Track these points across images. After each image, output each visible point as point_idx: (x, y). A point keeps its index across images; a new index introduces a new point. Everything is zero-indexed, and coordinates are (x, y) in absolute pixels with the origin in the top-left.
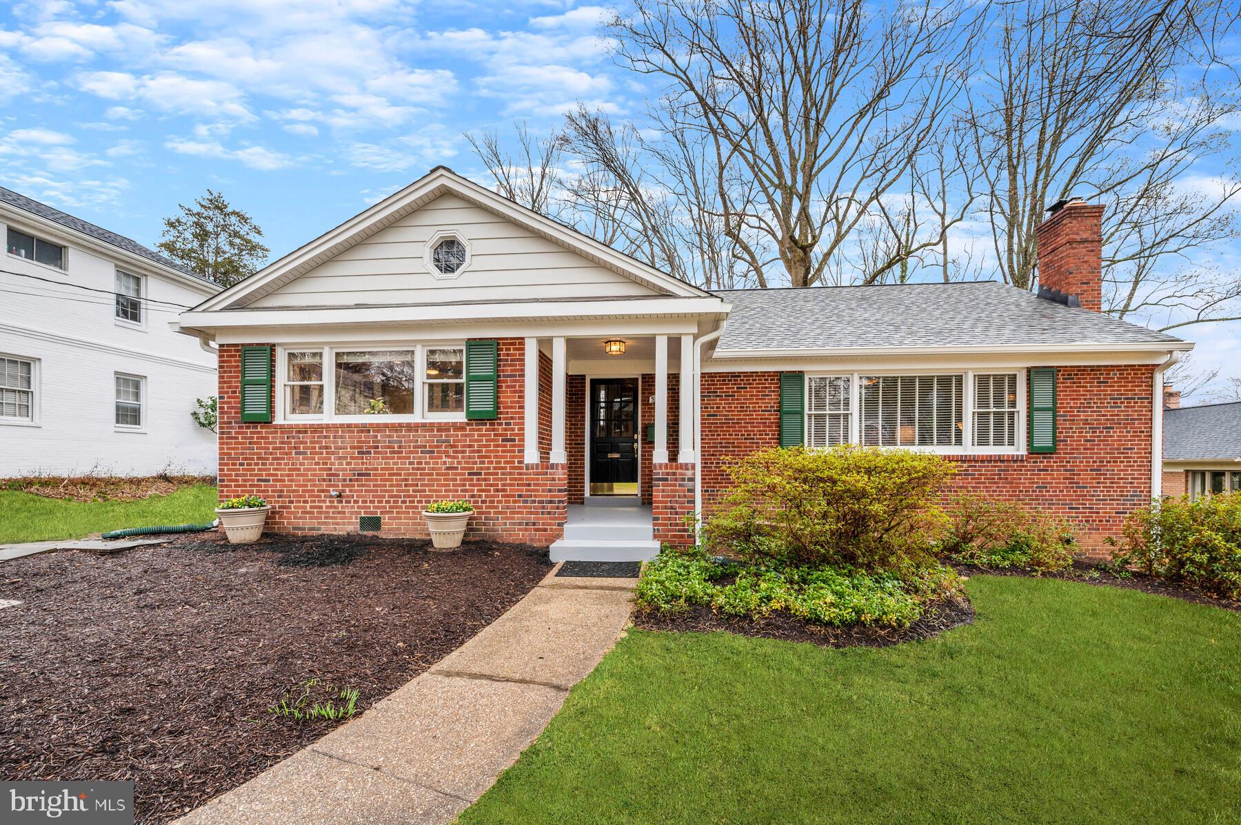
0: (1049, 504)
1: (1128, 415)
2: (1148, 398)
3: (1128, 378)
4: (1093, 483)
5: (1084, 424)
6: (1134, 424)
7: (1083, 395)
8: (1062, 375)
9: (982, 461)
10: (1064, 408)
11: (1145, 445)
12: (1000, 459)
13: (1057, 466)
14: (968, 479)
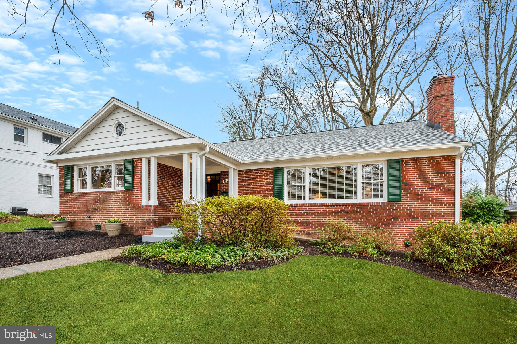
0: (398, 226)
1: (441, 182)
2: (453, 173)
3: (441, 163)
4: (422, 216)
5: (416, 187)
6: (445, 186)
7: (416, 172)
8: (405, 163)
9: (364, 206)
10: (406, 179)
11: (451, 196)
12: (373, 205)
13: (403, 208)
14: (357, 214)
